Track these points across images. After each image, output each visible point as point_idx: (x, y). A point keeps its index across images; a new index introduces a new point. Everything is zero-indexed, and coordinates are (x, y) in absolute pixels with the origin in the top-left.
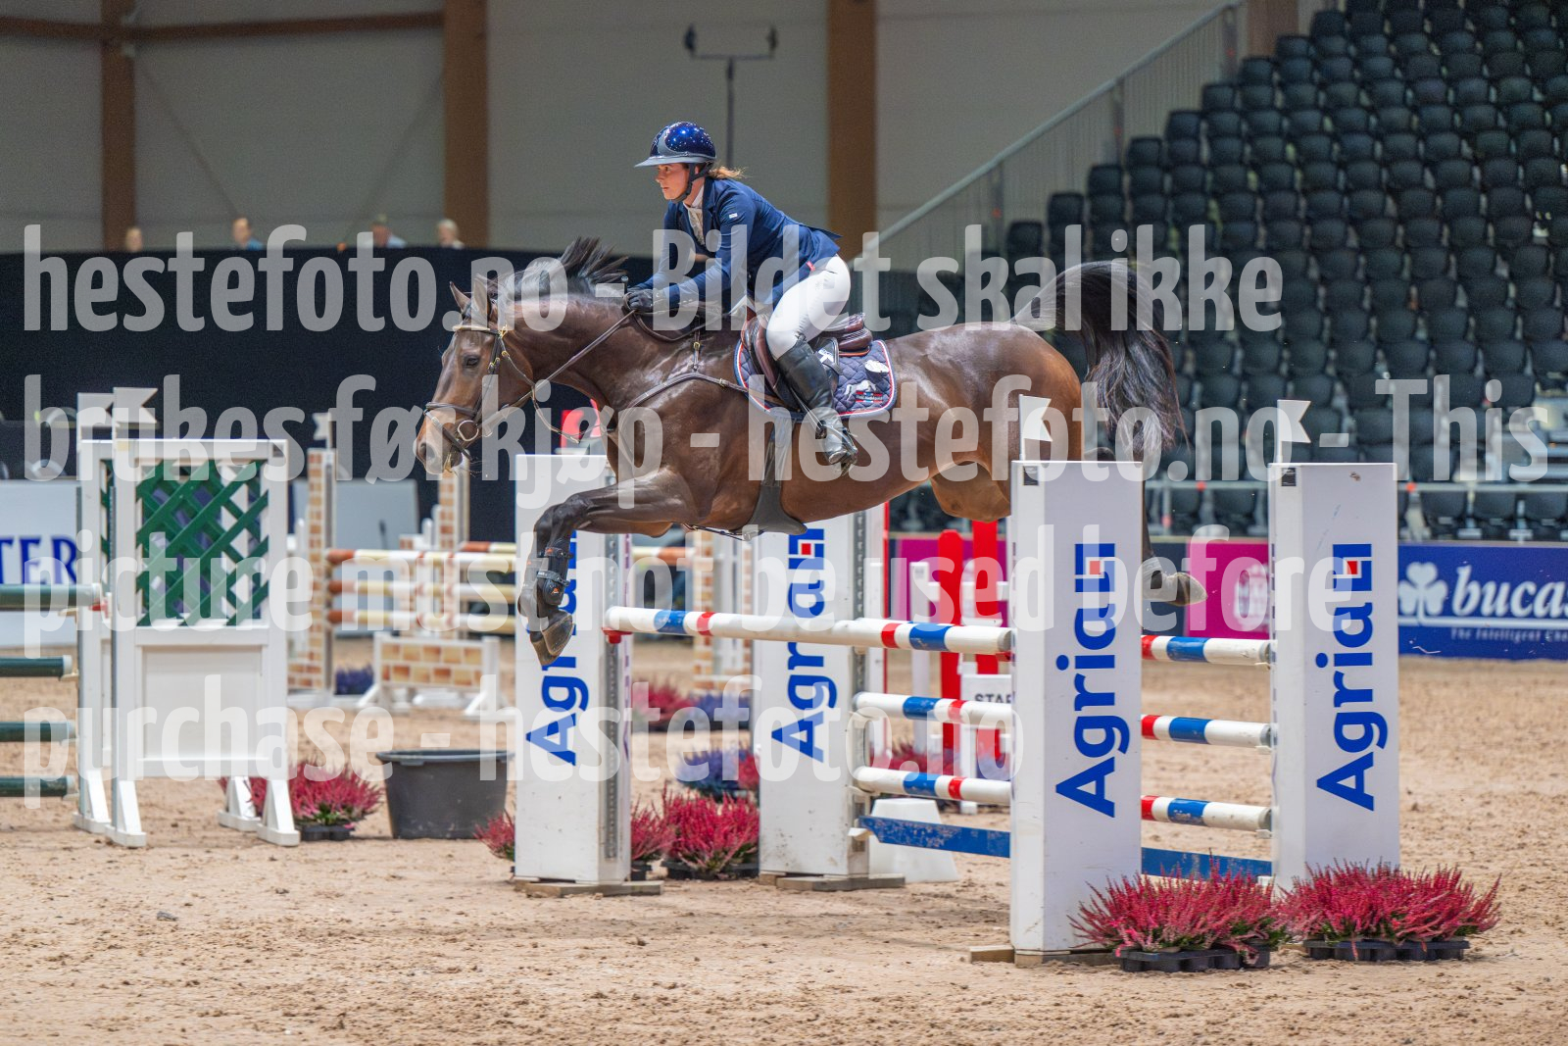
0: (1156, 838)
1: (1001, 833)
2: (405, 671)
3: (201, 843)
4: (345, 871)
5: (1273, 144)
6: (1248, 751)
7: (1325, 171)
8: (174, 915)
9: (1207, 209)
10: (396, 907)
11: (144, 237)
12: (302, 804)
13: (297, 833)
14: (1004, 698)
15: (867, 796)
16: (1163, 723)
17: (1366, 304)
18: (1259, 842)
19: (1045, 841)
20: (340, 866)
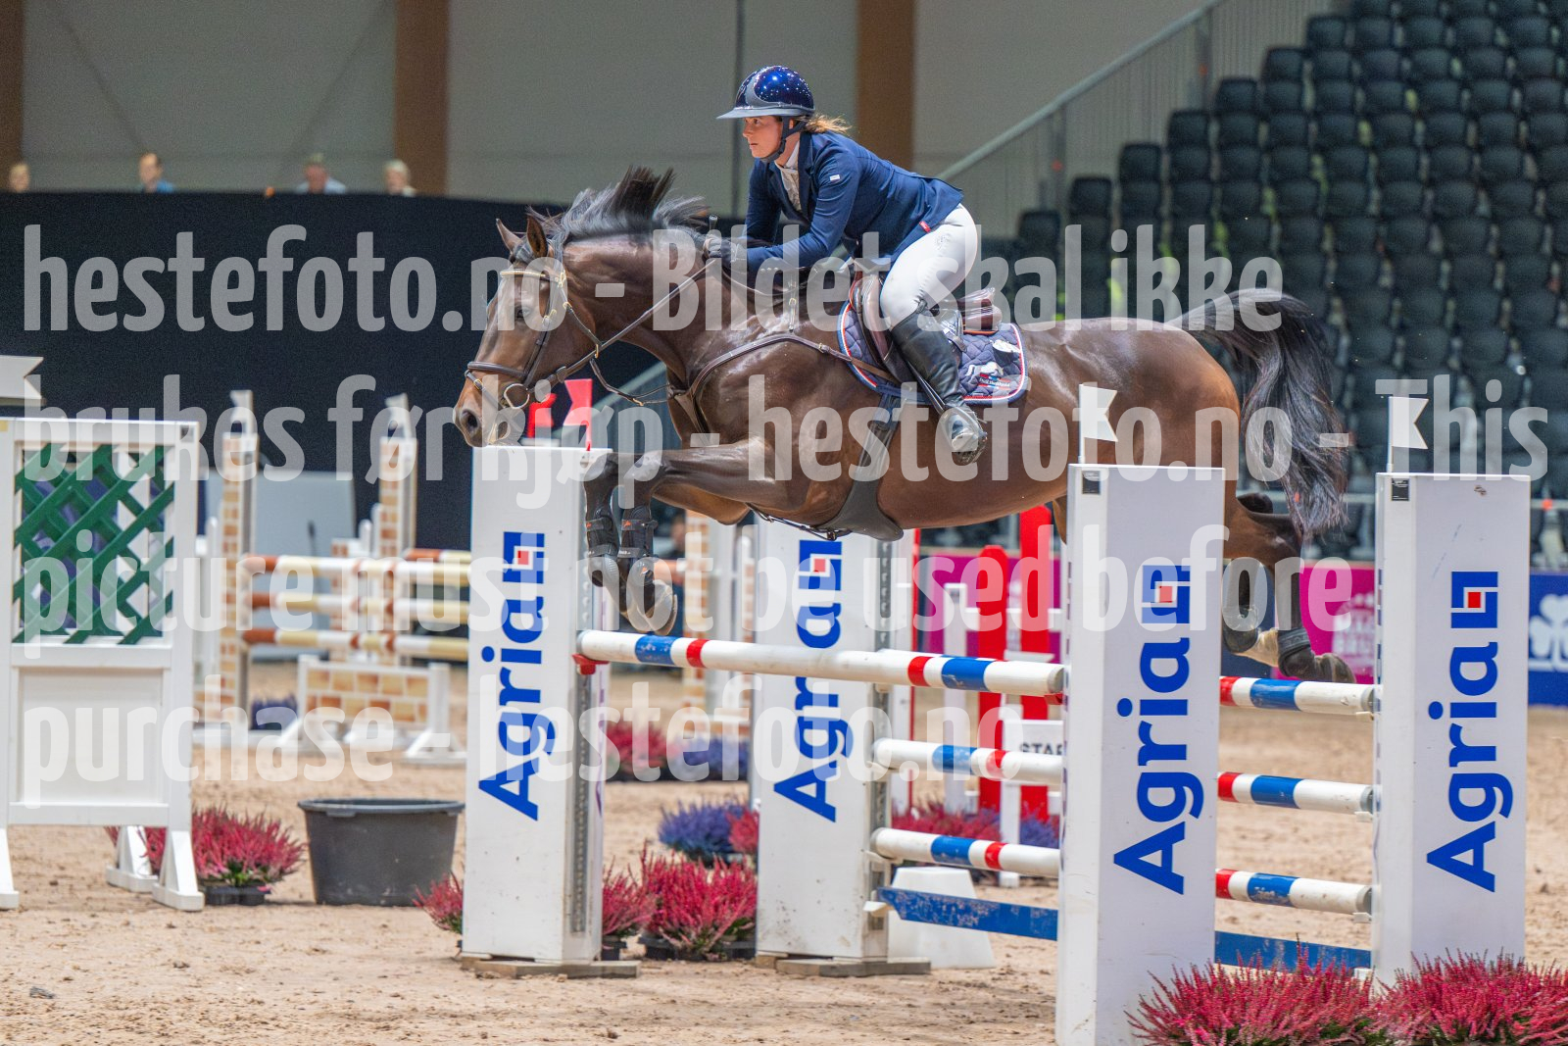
0: (1233, 920)
1: (1047, 911)
2: (335, 702)
3: (86, 905)
4: (258, 943)
5: (1390, 89)
6: (1345, 818)
7: (1452, 122)
8: (51, 992)
9: (1310, 167)
10: (319, 987)
11: (32, 173)
12: (208, 860)
13: (201, 895)
14: (1054, 749)
15: (887, 863)
16: (1243, 783)
17: (1499, 284)
18: (1357, 927)
19: (1099, 922)
20: (252, 936)
